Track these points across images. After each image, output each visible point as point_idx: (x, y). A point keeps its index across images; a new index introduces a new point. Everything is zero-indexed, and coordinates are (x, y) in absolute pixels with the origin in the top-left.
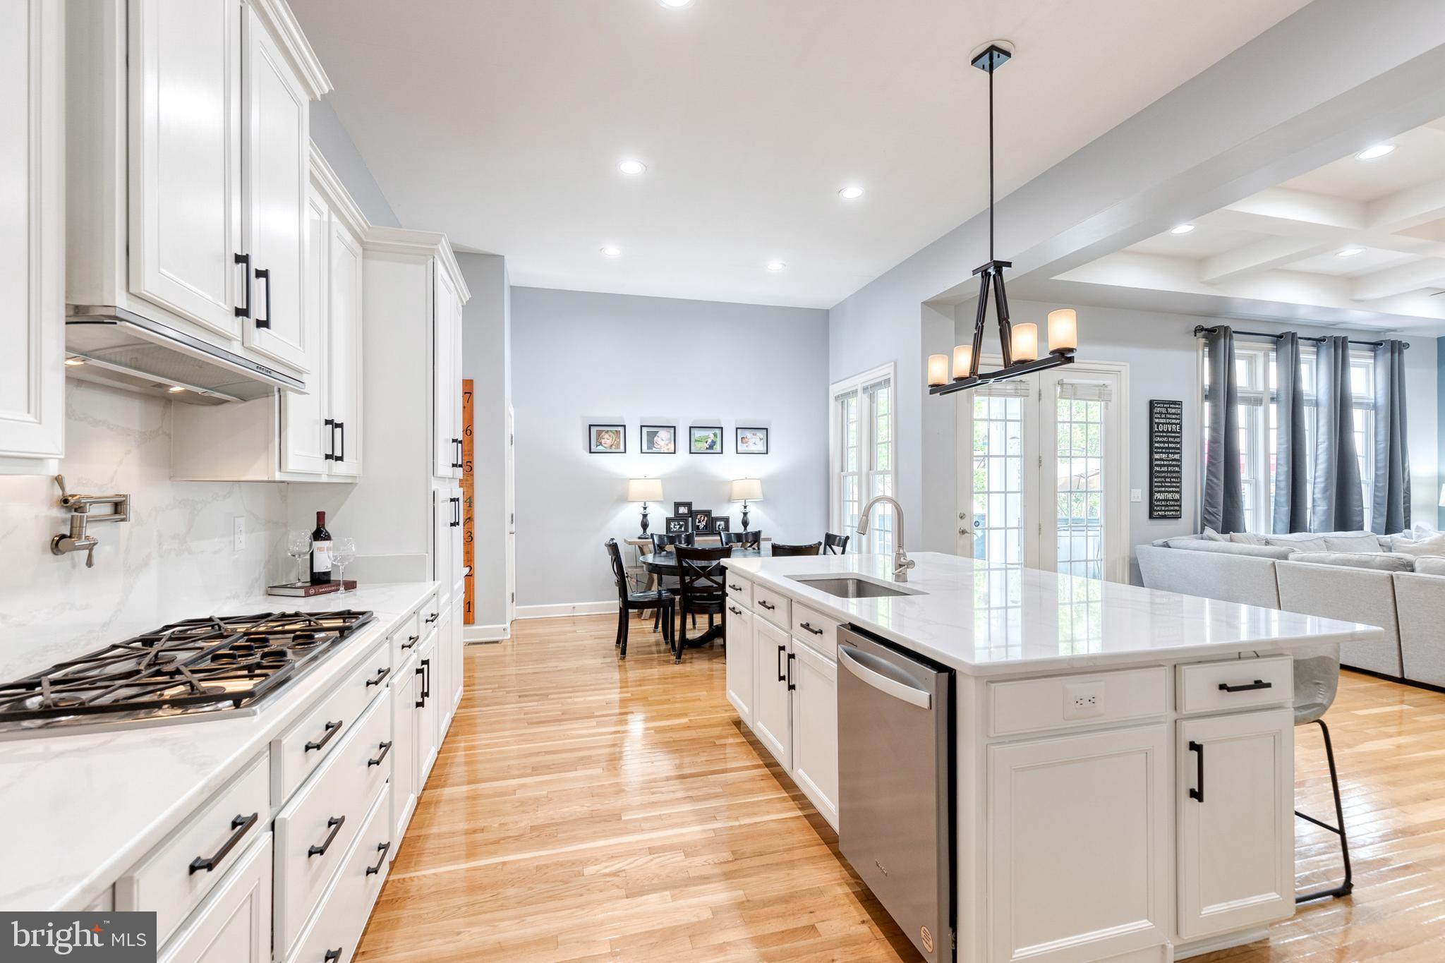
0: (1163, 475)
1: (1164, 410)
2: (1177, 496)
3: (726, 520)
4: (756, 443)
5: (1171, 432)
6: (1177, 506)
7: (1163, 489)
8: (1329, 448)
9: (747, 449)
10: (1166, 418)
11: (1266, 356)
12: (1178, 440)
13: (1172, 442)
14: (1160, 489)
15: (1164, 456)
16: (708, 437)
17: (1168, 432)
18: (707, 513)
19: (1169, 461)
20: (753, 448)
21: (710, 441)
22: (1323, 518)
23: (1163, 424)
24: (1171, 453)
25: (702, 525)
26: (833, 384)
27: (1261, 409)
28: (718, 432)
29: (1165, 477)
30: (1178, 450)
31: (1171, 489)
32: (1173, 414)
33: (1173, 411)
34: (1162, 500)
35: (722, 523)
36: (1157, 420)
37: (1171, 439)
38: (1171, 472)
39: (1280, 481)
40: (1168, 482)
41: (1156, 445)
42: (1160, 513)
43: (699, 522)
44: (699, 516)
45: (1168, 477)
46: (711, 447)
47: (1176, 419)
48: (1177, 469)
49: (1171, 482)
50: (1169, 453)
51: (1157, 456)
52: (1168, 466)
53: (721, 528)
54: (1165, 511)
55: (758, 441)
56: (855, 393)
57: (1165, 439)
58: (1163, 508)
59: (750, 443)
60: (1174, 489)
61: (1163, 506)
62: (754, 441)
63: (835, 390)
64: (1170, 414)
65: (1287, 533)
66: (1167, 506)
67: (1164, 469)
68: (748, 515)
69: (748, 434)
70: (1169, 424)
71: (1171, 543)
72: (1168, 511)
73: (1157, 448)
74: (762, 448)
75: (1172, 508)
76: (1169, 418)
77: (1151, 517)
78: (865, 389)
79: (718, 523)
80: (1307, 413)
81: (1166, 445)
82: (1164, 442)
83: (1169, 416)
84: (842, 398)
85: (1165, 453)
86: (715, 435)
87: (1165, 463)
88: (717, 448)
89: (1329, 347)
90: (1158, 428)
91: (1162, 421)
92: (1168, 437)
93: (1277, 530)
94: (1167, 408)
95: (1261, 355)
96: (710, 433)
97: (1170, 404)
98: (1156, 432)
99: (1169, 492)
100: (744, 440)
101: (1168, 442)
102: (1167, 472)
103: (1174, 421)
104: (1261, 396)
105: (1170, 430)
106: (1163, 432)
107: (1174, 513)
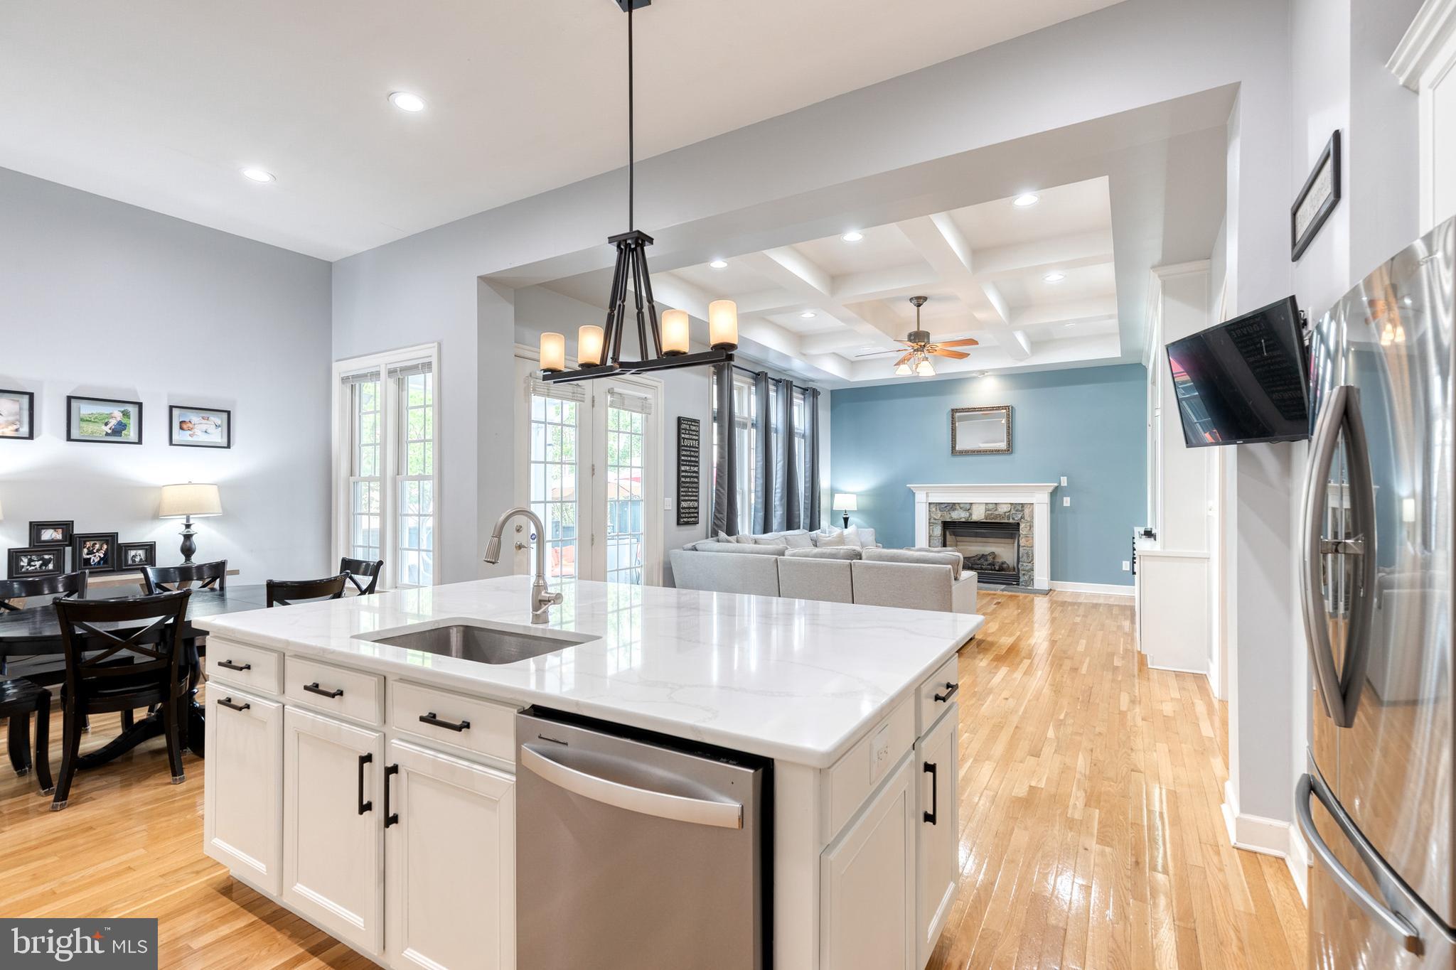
0: (687, 485)
1: (688, 427)
2: (696, 504)
3: (150, 549)
4: (209, 430)
5: (692, 447)
6: (695, 513)
7: (687, 498)
8: (784, 466)
9: (190, 439)
10: (688, 434)
11: (749, 388)
12: (696, 454)
13: (693, 456)
14: (684, 498)
15: (688, 468)
16: (110, 416)
17: (690, 447)
18: (110, 538)
19: (691, 472)
20: (201, 438)
21: (113, 423)
22: (780, 520)
23: (687, 439)
24: (693, 466)
25: (95, 559)
26: (337, 361)
27: (746, 432)
28: (133, 410)
29: (688, 488)
30: (696, 464)
31: (692, 498)
32: (694, 431)
33: (694, 427)
34: (686, 508)
35: (141, 553)
36: (683, 436)
37: (692, 453)
38: (691, 483)
39: (758, 491)
40: (690, 492)
41: (683, 458)
42: (685, 520)
43: (90, 552)
44: (88, 544)
45: (690, 487)
46: (119, 430)
47: (696, 435)
48: (696, 480)
49: (692, 492)
50: (691, 466)
51: (683, 468)
52: (690, 477)
53: (137, 559)
54: (688, 518)
55: (212, 429)
56: (375, 375)
57: (688, 453)
58: (687, 515)
59: (197, 431)
60: (694, 498)
61: (687, 513)
62: (204, 427)
63: (340, 369)
65: (761, 534)
66: (689, 513)
67: (688, 480)
68: (194, 539)
69: (194, 418)
70: (691, 439)
71: (698, 547)
72: (690, 517)
73: (683, 460)
74: (218, 437)
75: (692, 515)
76: (691, 435)
77: (679, 523)
78: (391, 372)
79: (132, 553)
80: (773, 436)
81: (689, 458)
82: (687, 456)
83: (691, 432)
84: (352, 381)
85: (688, 465)
86: (126, 414)
87: (688, 474)
88: (132, 433)
89: (783, 388)
90: (683, 443)
91: (686, 436)
92: (690, 451)
93: (756, 532)
94: (690, 425)
95: (746, 386)
96: (116, 413)
97: (692, 422)
98: (683, 446)
99: (691, 501)
100: (185, 426)
101: (690, 456)
102: (689, 482)
103: (694, 437)
104: (745, 421)
105: (691, 444)
106: (687, 446)
107: (693, 520)
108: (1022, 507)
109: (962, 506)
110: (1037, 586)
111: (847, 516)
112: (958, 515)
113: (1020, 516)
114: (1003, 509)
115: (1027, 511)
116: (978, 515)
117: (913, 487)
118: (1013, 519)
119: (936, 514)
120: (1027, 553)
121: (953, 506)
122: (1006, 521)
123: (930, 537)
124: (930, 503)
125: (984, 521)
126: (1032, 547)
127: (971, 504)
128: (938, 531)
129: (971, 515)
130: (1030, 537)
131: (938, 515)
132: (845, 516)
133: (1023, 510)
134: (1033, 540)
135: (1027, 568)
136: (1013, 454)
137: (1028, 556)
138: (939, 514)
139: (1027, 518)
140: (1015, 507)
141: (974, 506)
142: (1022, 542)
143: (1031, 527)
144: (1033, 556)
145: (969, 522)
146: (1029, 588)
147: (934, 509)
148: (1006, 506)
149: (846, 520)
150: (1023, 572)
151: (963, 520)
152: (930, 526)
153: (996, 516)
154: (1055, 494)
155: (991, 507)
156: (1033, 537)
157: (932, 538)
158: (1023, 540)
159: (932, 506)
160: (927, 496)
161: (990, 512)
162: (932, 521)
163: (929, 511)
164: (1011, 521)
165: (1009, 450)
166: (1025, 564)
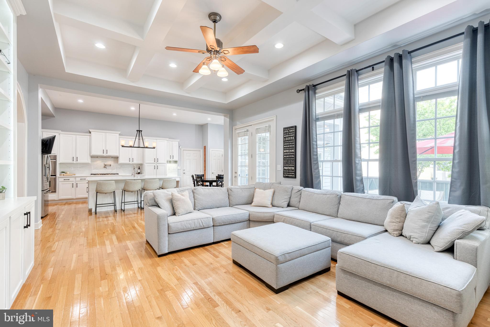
0: (287, 159)
1: (288, 131)
2: (294, 168)
5: (291, 140)
6: (294, 172)
7: (287, 165)
10: (288, 135)
12: (294, 143)
13: (291, 145)
14: (286, 165)
15: (288, 151)
17: (289, 140)
19: (290, 153)
23: (287, 137)
24: (291, 149)
29: (288, 160)
30: (294, 148)
31: (290, 165)
32: (291, 132)
33: (291, 131)
34: (287, 170)
36: (285, 136)
38: (290, 158)
40: (289, 162)
42: (286, 175)
47: (293, 134)
49: (290, 162)
52: (289, 155)
57: (288, 144)
58: (287, 173)
60: (292, 165)
64: (290, 132)
66: (289, 172)
67: (288, 156)
70: (290, 137)
73: (286, 148)
75: (291, 173)
76: (290, 134)
77: (283, 177)
82: (287, 145)
83: (289, 133)
85: (288, 150)
87: (288, 154)
90: (285, 139)
91: (287, 136)
92: (289, 143)
94: (289, 130)
97: (290, 128)
98: (285, 141)
101: (289, 145)
102: (289, 158)
103: (291, 135)
105: (290, 139)
106: (287, 141)
107: (292, 176)
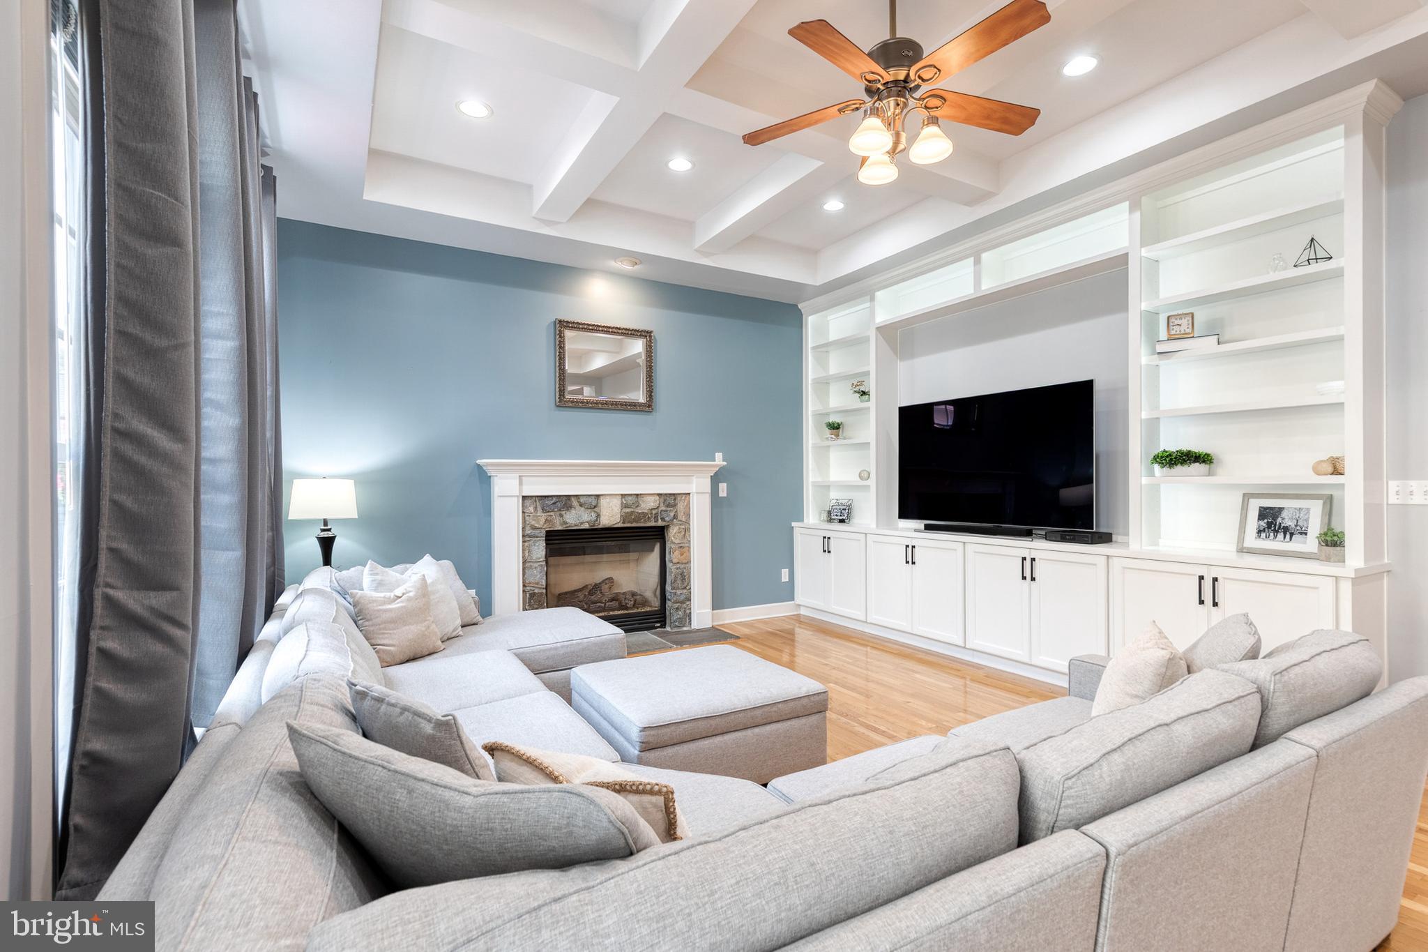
108: (675, 500)
109: (582, 500)
110: (695, 625)
111: (330, 534)
112: (577, 518)
113: (672, 514)
114: (648, 504)
115: (681, 506)
116: (610, 516)
117: (488, 464)
118: (663, 519)
119: (536, 518)
120: (682, 574)
121: (565, 502)
122: (652, 524)
123: (524, 562)
124: (524, 498)
125: (621, 525)
126: (689, 562)
127: (598, 496)
128: (539, 550)
129: (598, 516)
130: (685, 547)
131: (541, 521)
132: (325, 534)
133: (675, 505)
134: (689, 551)
135: (682, 598)
136: (654, 413)
137: (683, 579)
138: (542, 517)
139: (681, 517)
140: (665, 500)
141: (603, 502)
142: (673, 556)
143: (687, 530)
144: (689, 577)
145: (596, 530)
146: (685, 629)
147: (531, 509)
148: (652, 498)
149: (327, 544)
150: (676, 605)
151: (586, 526)
152: (524, 542)
153: (638, 519)
154: (716, 480)
155: (630, 500)
156: (689, 547)
157: (528, 565)
158: (677, 553)
159: (528, 502)
160: (521, 483)
161: (628, 510)
162: (528, 532)
163: (523, 512)
164: (660, 523)
165: (649, 406)
166: (678, 592)
